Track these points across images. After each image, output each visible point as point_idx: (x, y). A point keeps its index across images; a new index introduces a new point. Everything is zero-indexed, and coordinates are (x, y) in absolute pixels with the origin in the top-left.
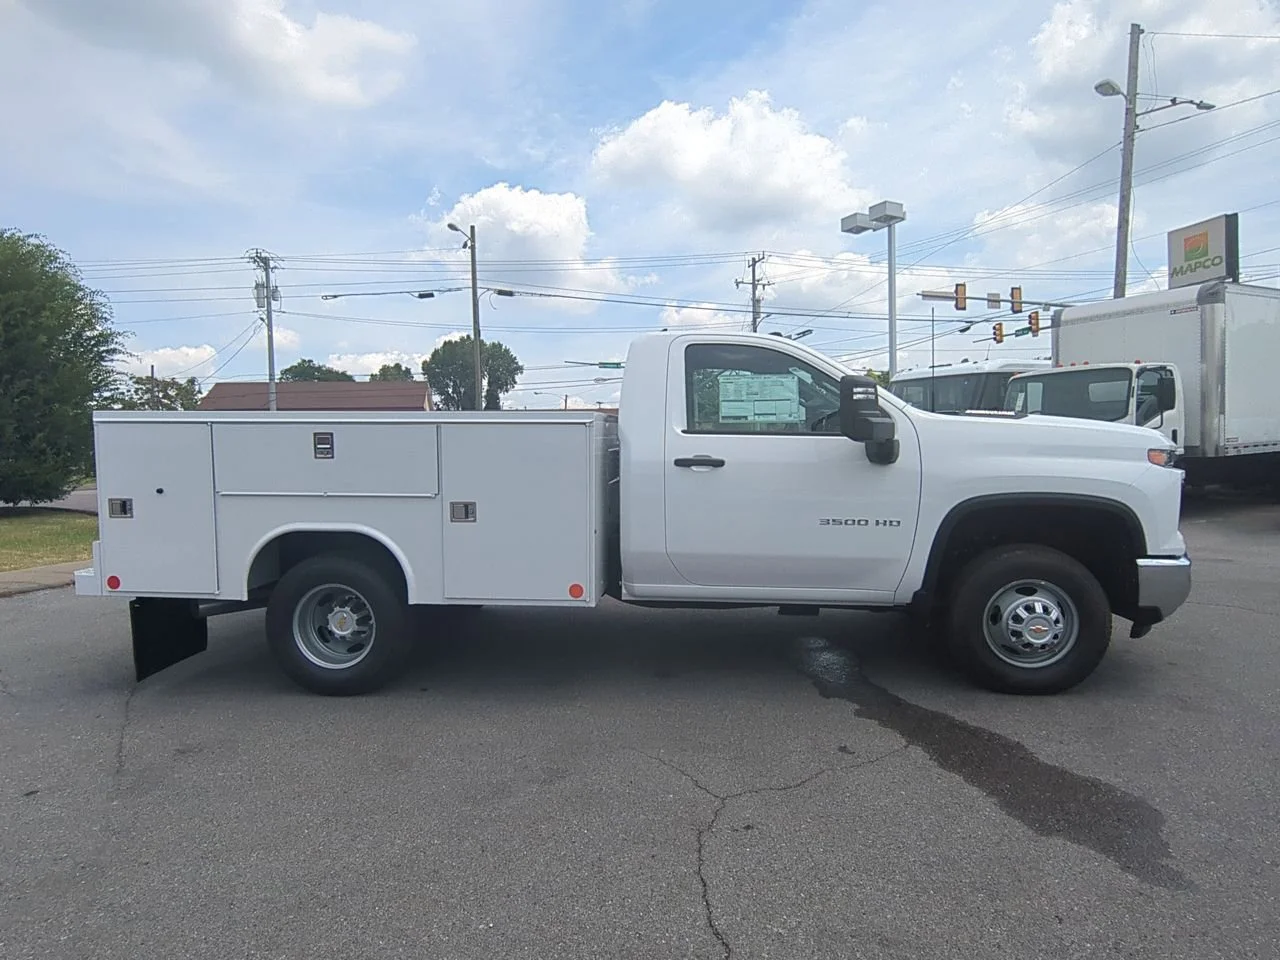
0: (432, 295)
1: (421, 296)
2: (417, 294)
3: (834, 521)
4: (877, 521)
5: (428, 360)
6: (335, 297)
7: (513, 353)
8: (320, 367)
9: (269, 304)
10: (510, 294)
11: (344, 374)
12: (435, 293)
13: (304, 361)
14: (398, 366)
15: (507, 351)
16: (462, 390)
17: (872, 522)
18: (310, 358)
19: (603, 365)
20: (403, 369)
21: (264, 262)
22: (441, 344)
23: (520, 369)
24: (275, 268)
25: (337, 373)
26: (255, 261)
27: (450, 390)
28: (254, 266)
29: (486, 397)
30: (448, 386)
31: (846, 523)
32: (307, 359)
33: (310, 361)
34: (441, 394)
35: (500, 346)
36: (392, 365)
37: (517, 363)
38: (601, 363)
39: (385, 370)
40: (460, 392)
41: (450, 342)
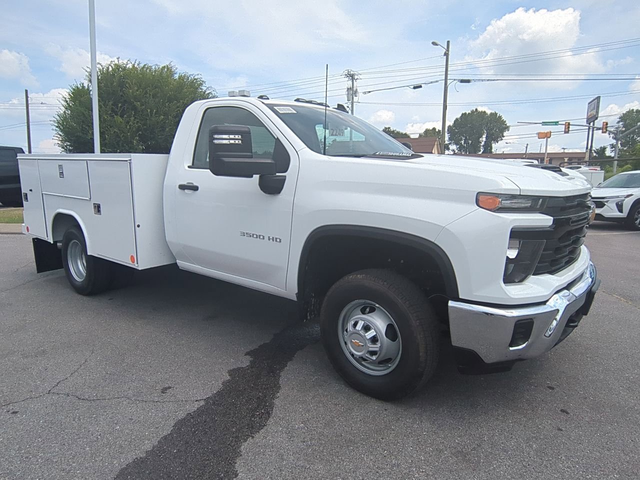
0: (421, 87)
1: (415, 88)
2: (412, 87)
3: (247, 233)
4: (269, 237)
5: (451, 125)
6: (370, 92)
7: (504, 118)
8: (394, 131)
9: (353, 98)
10: (468, 81)
11: (406, 134)
12: (422, 85)
13: (386, 128)
14: (434, 129)
15: (500, 117)
16: (470, 142)
17: (266, 238)
18: (389, 127)
19: (544, 123)
20: (437, 130)
21: (351, 77)
22: (460, 115)
23: (507, 128)
24: (357, 79)
25: (402, 134)
26: (347, 76)
27: (463, 142)
28: (347, 79)
29: (483, 146)
30: (461, 140)
31: (253, 236)
32: (387, 127)
33: (389, 128)
34: (457, 144)
35: (496, 114)
36: (431, 129)
37: (506, 125)
38: (543, 122)
39: (427, 131)
40: (469, 143)
41: (465, 113)
